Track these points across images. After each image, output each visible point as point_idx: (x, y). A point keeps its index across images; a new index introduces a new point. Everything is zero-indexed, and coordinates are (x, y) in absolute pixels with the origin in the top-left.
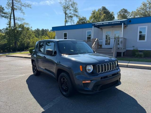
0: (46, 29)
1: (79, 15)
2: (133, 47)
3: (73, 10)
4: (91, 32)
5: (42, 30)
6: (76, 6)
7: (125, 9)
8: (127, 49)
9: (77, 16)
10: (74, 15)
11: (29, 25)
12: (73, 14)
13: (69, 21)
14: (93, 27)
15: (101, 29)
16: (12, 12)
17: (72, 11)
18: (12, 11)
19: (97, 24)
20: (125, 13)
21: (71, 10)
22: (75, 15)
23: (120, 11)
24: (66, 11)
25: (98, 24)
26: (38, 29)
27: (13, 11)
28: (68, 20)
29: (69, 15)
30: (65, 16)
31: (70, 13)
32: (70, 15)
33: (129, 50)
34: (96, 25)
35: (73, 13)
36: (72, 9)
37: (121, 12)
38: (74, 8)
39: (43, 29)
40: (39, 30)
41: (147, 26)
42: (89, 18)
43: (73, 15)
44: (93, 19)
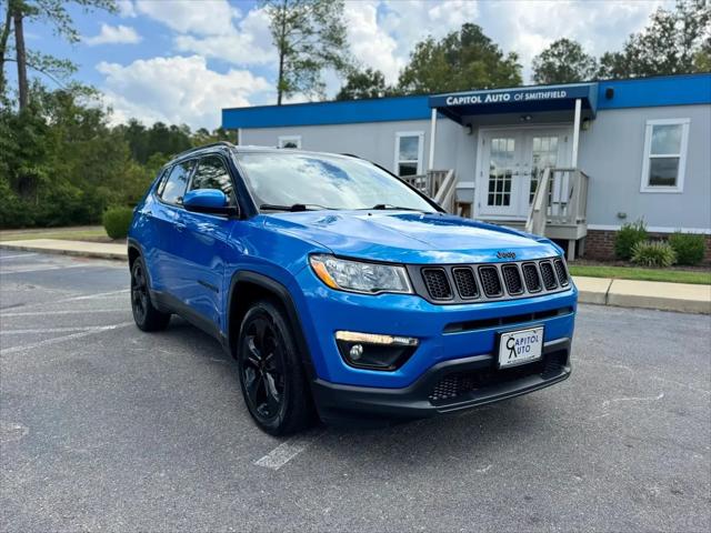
0: (178, 125)
1: (350, 63)
2: (622, 217)
3: (320, 32)
4: (417, 138)
5: (155, 126)
6: (336, 16)
7: (571, 40)
8: (591, 227)
9: (339, 65)
10: (326, 58)
11: (100, 95)
12: (320, 55)
13: (301, 87)
14: (434, 111)
15: (469, 125)
16: (12, 26)
17: (315, 38)
18: (13, 19)
19: (454, 97)
20: (573, 62)
21: (309, 32)
22: (332, 58)
23: (549, 48)
24: (284, 36)
25: (461, 100)
26: (134, 124)
27: (16, 22)
28: (293, 79)
29: (298, 59)
30: (282, 63)
31: (306, 48)
32: (303, 57)
33: (603, 232)
34: (449, 103)
35: (319, 47)
36: (317, 27)
37: (554, 55)
38: (328, 24)
39: (160, 124)
40: (142, 128)
41: (688, 120)
42: (400, 79)
43: (319, 60)
44: (418, 83)
